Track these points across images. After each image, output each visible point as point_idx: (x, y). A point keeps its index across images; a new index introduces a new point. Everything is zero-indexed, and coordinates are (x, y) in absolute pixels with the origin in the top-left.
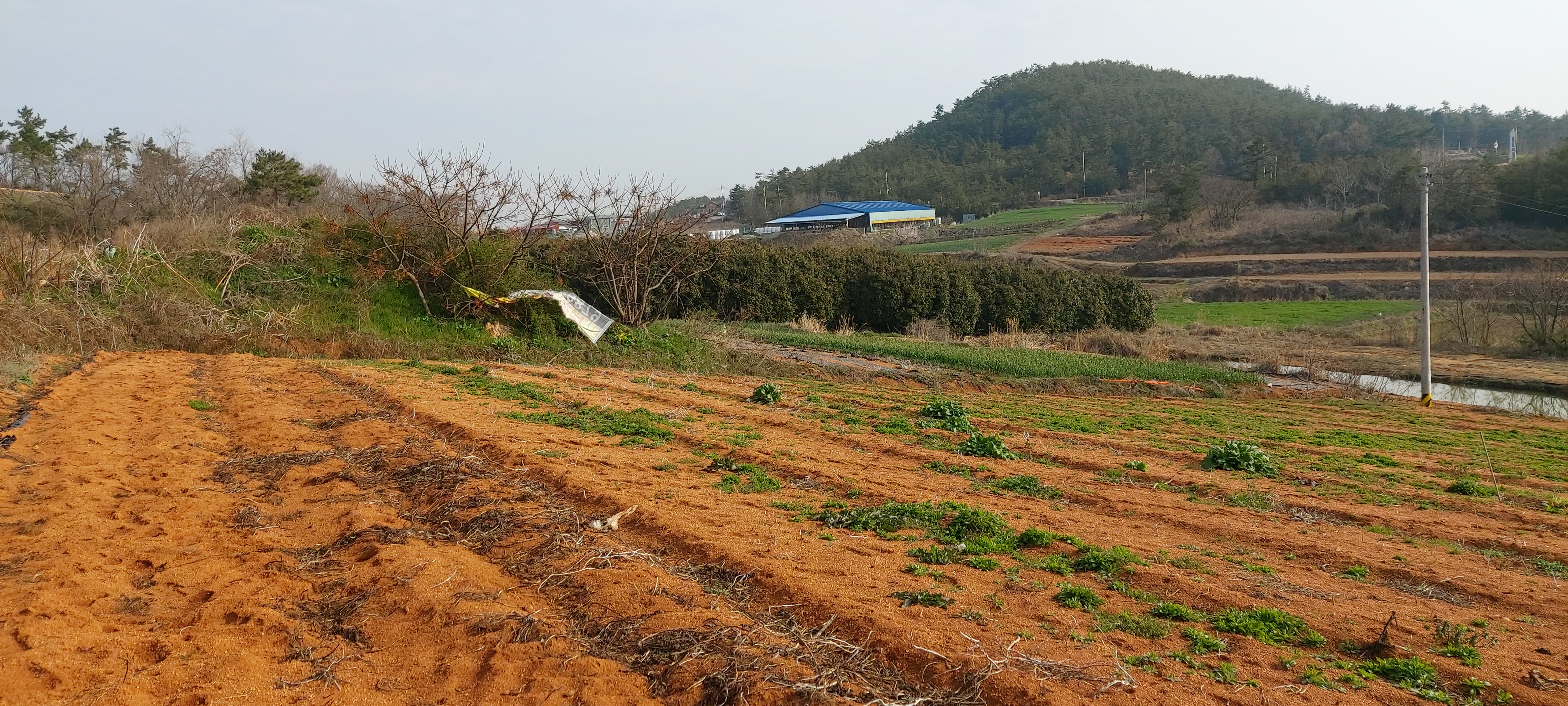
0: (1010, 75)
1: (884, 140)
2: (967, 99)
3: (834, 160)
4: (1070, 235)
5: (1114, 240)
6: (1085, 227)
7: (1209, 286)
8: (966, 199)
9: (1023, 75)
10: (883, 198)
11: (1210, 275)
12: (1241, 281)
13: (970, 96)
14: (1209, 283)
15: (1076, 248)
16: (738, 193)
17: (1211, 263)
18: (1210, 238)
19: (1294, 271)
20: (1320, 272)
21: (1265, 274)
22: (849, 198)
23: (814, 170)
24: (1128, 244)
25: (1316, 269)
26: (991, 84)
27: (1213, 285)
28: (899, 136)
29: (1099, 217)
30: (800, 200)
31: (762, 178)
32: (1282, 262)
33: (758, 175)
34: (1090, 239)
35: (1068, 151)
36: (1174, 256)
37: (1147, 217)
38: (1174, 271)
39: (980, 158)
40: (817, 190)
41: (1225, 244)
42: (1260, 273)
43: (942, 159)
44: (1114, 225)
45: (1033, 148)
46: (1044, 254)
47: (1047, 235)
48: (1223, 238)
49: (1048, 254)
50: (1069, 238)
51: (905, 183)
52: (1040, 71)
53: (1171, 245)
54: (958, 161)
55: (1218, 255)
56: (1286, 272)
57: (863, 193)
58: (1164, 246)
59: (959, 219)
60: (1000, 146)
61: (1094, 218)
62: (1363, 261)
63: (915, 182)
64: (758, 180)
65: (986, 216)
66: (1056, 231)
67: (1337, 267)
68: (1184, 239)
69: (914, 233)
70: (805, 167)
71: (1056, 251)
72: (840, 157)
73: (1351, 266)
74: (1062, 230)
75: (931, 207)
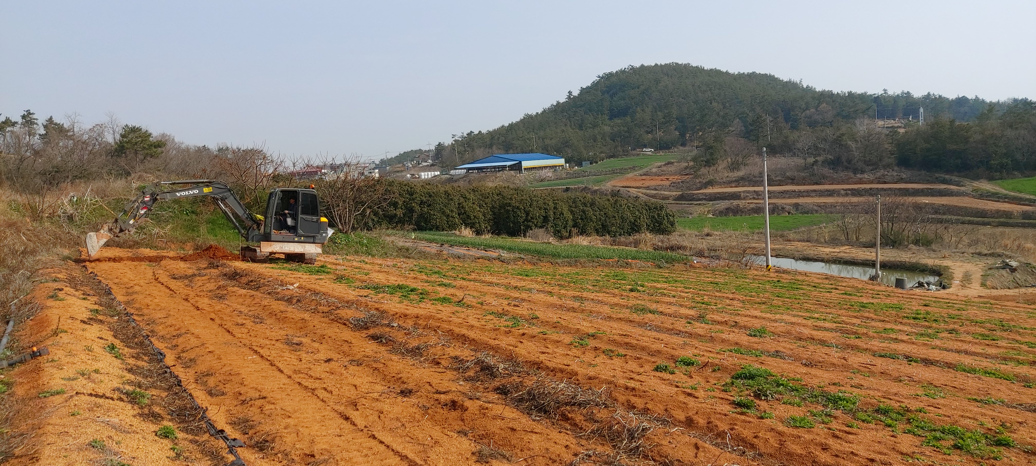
0: (614, 72)
1: (535, 113)
2: (588, 88)
3: (503, 126)
4: (644, 175)
5: (671, 178)
6: (654, 170)
7: (723, 207)
8: (585, 152)
9: (623, 72)
10: (531, 151)
11: (725, 199)
12: (741, 203)
13: (589, 85)
14: (723, 205)
15: (647, 183)
16: (440, 148)
17: (726, 193)
18: (728, 176)
20: (789, 198)
21: (757, 199)
22: (511, 151)
23: (489, 133)
24: (679, 180)
25: (787, 196)
26: (602, 78)
27: (726, 206)
28: (545, 111)
29: (663, 163)
30: (479, 153)
31: (456, 138)
33: (454, 136)
34: (656, 177)
35: (649, 121)
36: (705, 188)
37: (691, 164)
38: (704, 197)
39: (595, 126)
40: (491, 146)
41: (736, 181)
42: (753, 199)
43: (571, 126)
44: (672, 168)
45: (628, 119)
46: (628, 187)
47: (630, 175)
48: (735, 177)
49: (630, 187)
50: (644, 177)
51: (547, 142)
52: (633, 70)
53: (704, 181)
54: (581, 127)
55: (732, 187)
57: (519, 149)
58: (700, 182)
59: (580, 165)
60: (608, 117)
61: (660, 164)
62: (815, 191)
63: (553, 141)
64: (454, 139)
65: (597, 163)
66: (637, 172)
67: (800, 194)
68: (712, 177)
69: (550, 174)
70: (484, 131)
71: (635, 185)
72: (506, 125)
73: (807, 193)
74: (641, 172)
75: (562, 157)
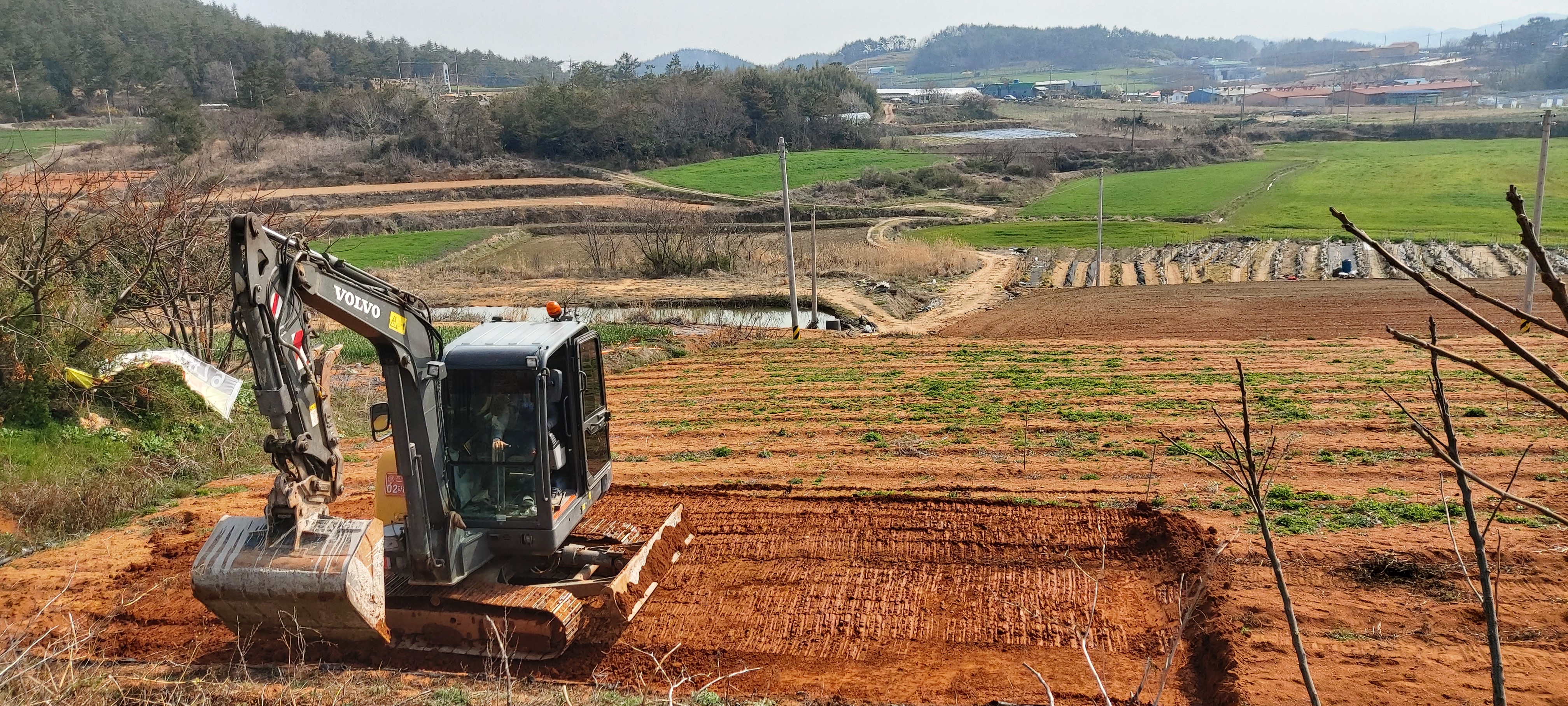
18: (241, 172)
19: (349, 205)
20: (373, 205)
21: (322, 209)
24: (142, 180)
25: (369, 203)
32: (334, 196)
42: (315, 208)
44: (106, 157)
48: (255, 172)
55: (255, 190)
56: (341, 206)
62: (411, 193)
67: (388, 199)
73: (400, 198)
